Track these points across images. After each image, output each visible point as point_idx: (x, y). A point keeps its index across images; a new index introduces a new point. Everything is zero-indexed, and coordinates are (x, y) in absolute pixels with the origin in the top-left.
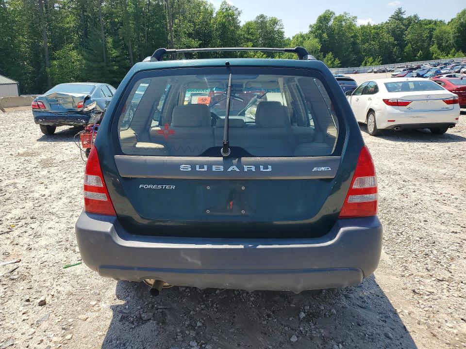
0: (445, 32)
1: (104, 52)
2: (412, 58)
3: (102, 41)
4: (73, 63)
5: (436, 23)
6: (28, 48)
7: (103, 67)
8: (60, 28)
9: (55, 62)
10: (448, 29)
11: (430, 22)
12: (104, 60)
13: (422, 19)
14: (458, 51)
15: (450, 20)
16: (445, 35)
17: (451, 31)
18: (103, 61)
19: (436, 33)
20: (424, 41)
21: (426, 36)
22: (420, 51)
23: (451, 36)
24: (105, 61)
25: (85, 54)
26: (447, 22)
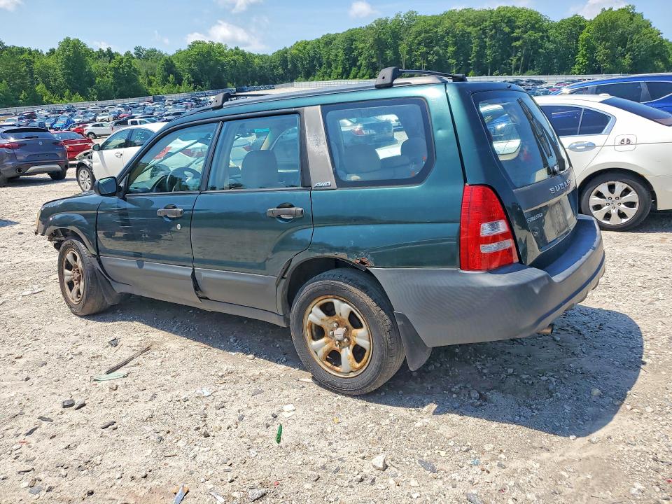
0: (49, 67)
2: (15, 102)
5: (30, 53)
10: (51, 62)
11: (22, 51)
13: (9, 46)
14: (74, 93)
15: (48, 51)
16: (51, 71)
17: (56, 66)
19: (37, 66)
20: (23, 78)
21: (25, 71)
22: (23, 92)
23: (59, 72)
26: (44, 53)
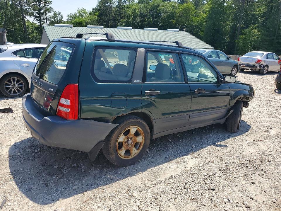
1: (277, 29)
3: (277, 22)
4: (253, 37)
6: (230, 28)
7: (273, 39)
8: (252, 15)
9: (242, 36)
12: (275, 34)
18: (274, 36)
24: (276, 36)
25: (262, 31)
